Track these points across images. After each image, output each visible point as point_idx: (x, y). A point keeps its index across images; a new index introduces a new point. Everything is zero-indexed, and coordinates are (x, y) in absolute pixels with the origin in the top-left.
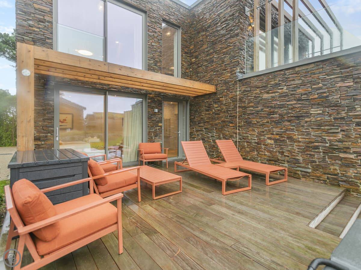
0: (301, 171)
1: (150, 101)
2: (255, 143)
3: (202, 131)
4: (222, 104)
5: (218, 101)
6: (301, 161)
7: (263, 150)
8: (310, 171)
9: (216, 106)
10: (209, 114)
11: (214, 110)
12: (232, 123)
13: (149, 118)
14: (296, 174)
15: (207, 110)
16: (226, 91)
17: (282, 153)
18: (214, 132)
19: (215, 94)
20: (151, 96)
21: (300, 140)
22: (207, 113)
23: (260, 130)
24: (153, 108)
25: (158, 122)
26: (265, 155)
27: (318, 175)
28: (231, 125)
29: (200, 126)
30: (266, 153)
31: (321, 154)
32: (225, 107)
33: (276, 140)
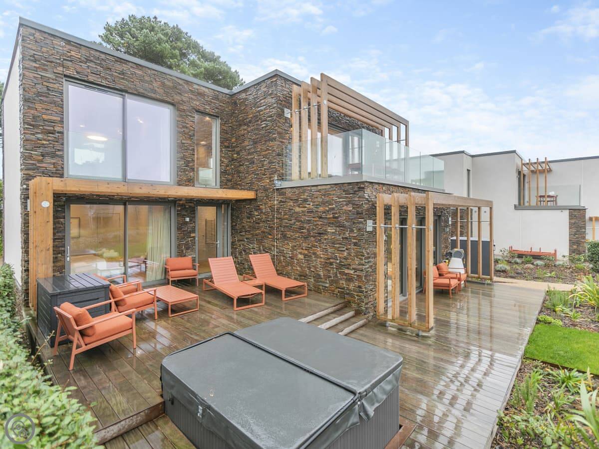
0: (322, 286)
1: (180, 208)
2: (290, 257)
3: (244, 241)
4: (262, 212)
5: (258, 209)
6: (322, 277)
7: (295, 265)
8: (327, 285)
9: (257, 214)
10: (250, 222)
11: (254, 218)
12: (271, 235)
13: (179, 229)
14: (319, 288)
15: (248, 218)
16: (265, 198)
17: (309, 268)
18: (255, 243)
19: (255, 200)
20: (181, 202)
21: (322, 256)
22: (248, 220)
23: (294, 244)
24: (184, 216)
25: (190, 232)
26: (297, 270)
27: (333, 289)
28: (270, 237)
29: (241, 235)
30: (298, 268)
31: (335, 270)
32: (264, 216)
33: (305, 255)
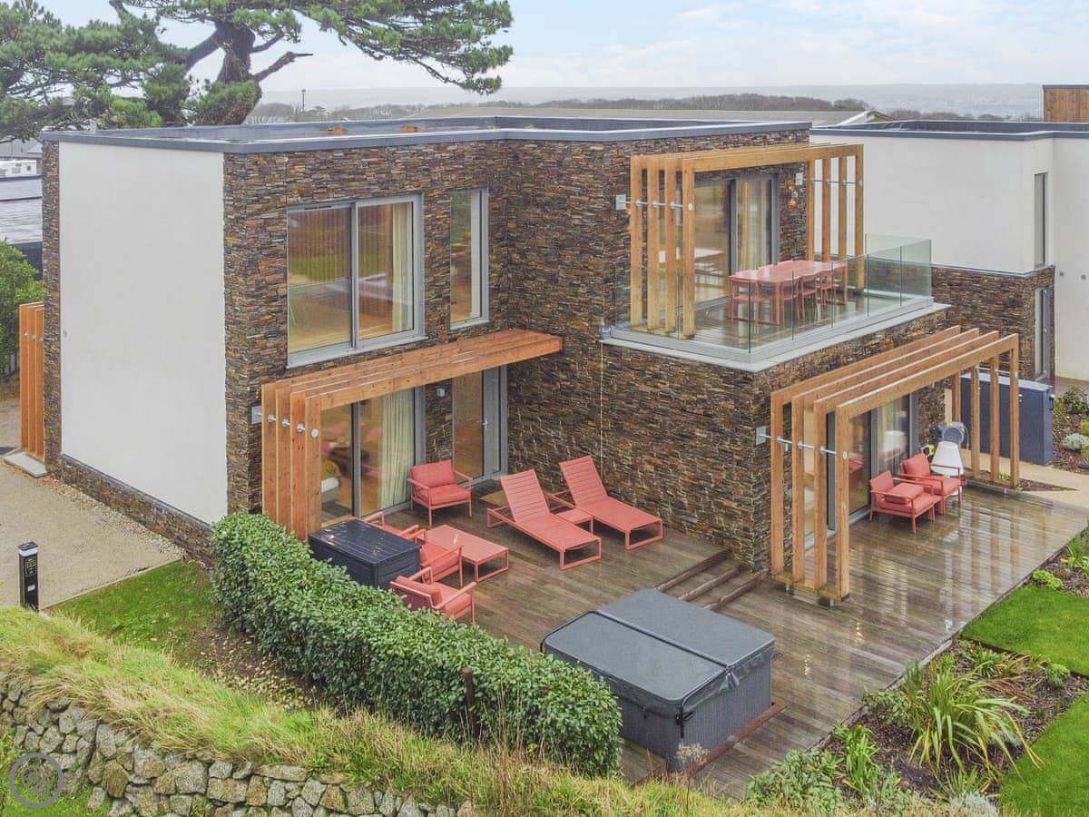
0: (688, 522)
2: (629, 465)
3: (536, 421)
4: (573, 377)
6: (687, 506)
7: (639, 480)
8: (695, 521)
9: (564, 377)
10: (550, 389)
12: (592, 420)
14: (681, 524)
15: (545, 380)
16: (581, 352)
17: (665, 489)
18: (559, 430)
21: (685, 472)
22: (546, 385)
27: (704, 527)
28: (590, 423)
29: (530, 410)
30: (644, 487)
31: (707, 497)
32: (579, 385)
33: (656, 467)
